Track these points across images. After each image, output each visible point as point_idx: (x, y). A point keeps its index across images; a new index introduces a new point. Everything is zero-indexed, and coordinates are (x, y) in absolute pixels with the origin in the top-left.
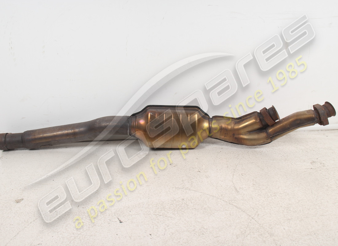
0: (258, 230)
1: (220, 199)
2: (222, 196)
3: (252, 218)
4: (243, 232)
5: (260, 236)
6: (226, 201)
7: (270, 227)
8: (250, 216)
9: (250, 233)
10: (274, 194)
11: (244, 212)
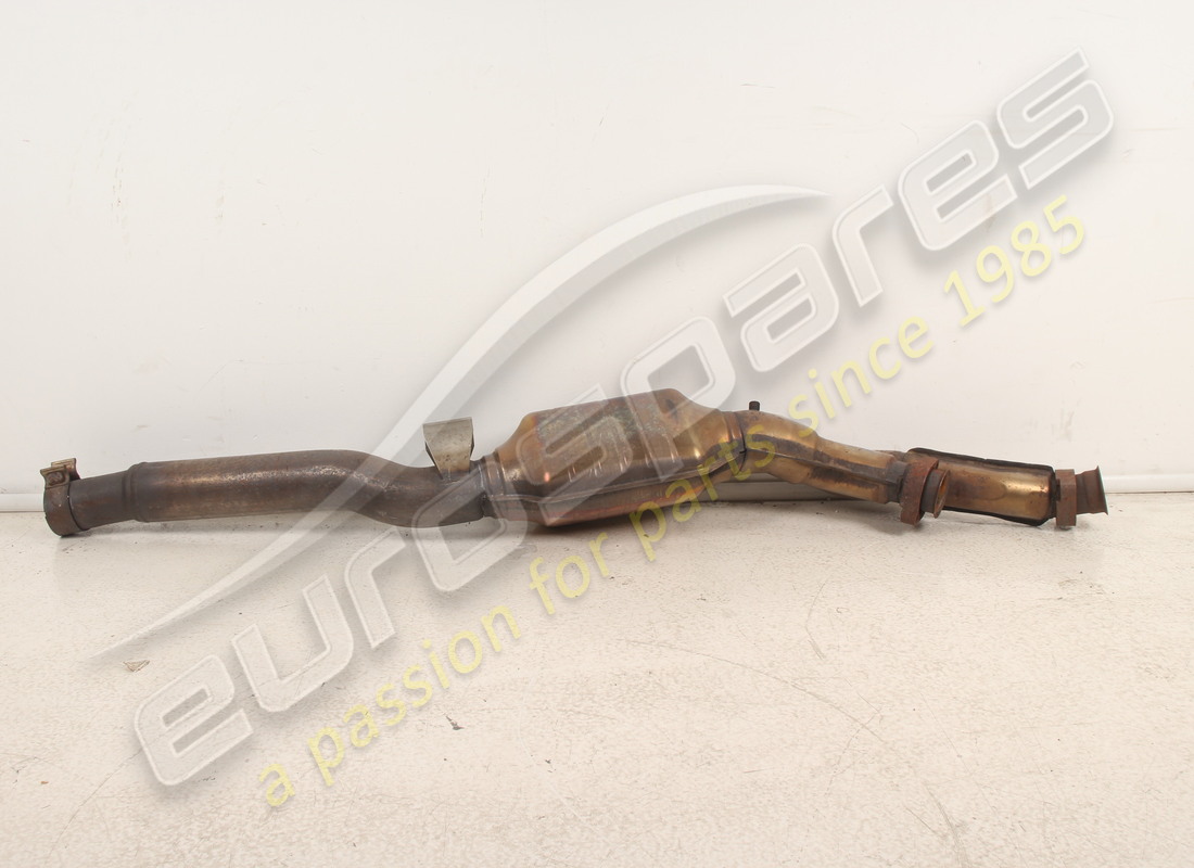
0: (877, 758)
1: (767, 674)
2: (771, 665)
3: (863, 726)
4: (833, 762)
5: (883, 772)
6: (786, 679)
7: (917, 751)
8: (856, 720)
9: (854, 763)
10: (935, 666)
11: (838, 708)
